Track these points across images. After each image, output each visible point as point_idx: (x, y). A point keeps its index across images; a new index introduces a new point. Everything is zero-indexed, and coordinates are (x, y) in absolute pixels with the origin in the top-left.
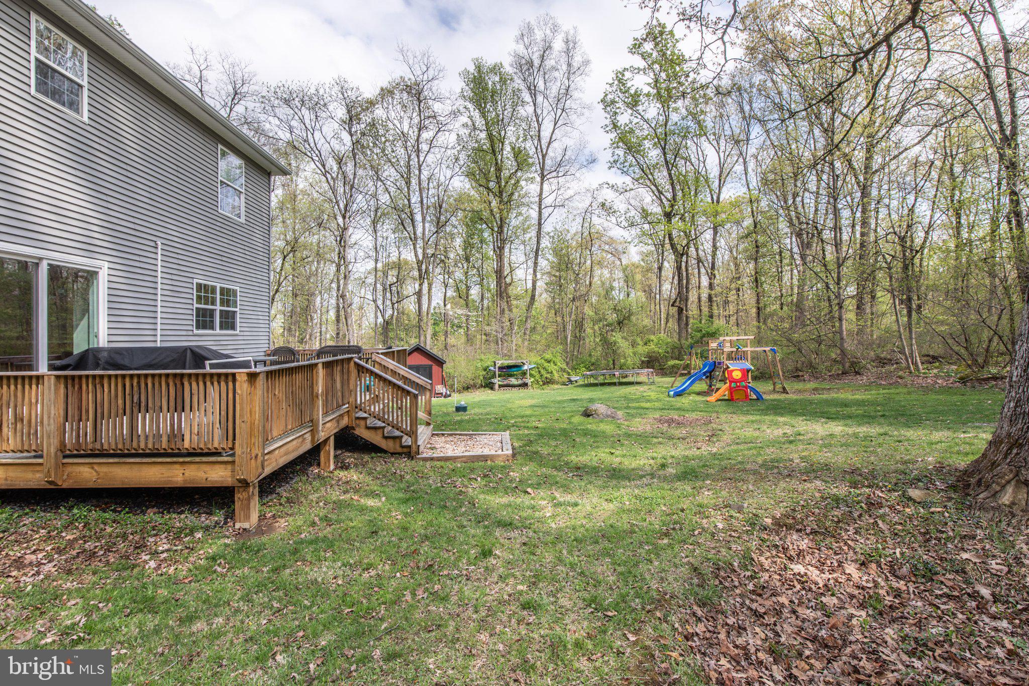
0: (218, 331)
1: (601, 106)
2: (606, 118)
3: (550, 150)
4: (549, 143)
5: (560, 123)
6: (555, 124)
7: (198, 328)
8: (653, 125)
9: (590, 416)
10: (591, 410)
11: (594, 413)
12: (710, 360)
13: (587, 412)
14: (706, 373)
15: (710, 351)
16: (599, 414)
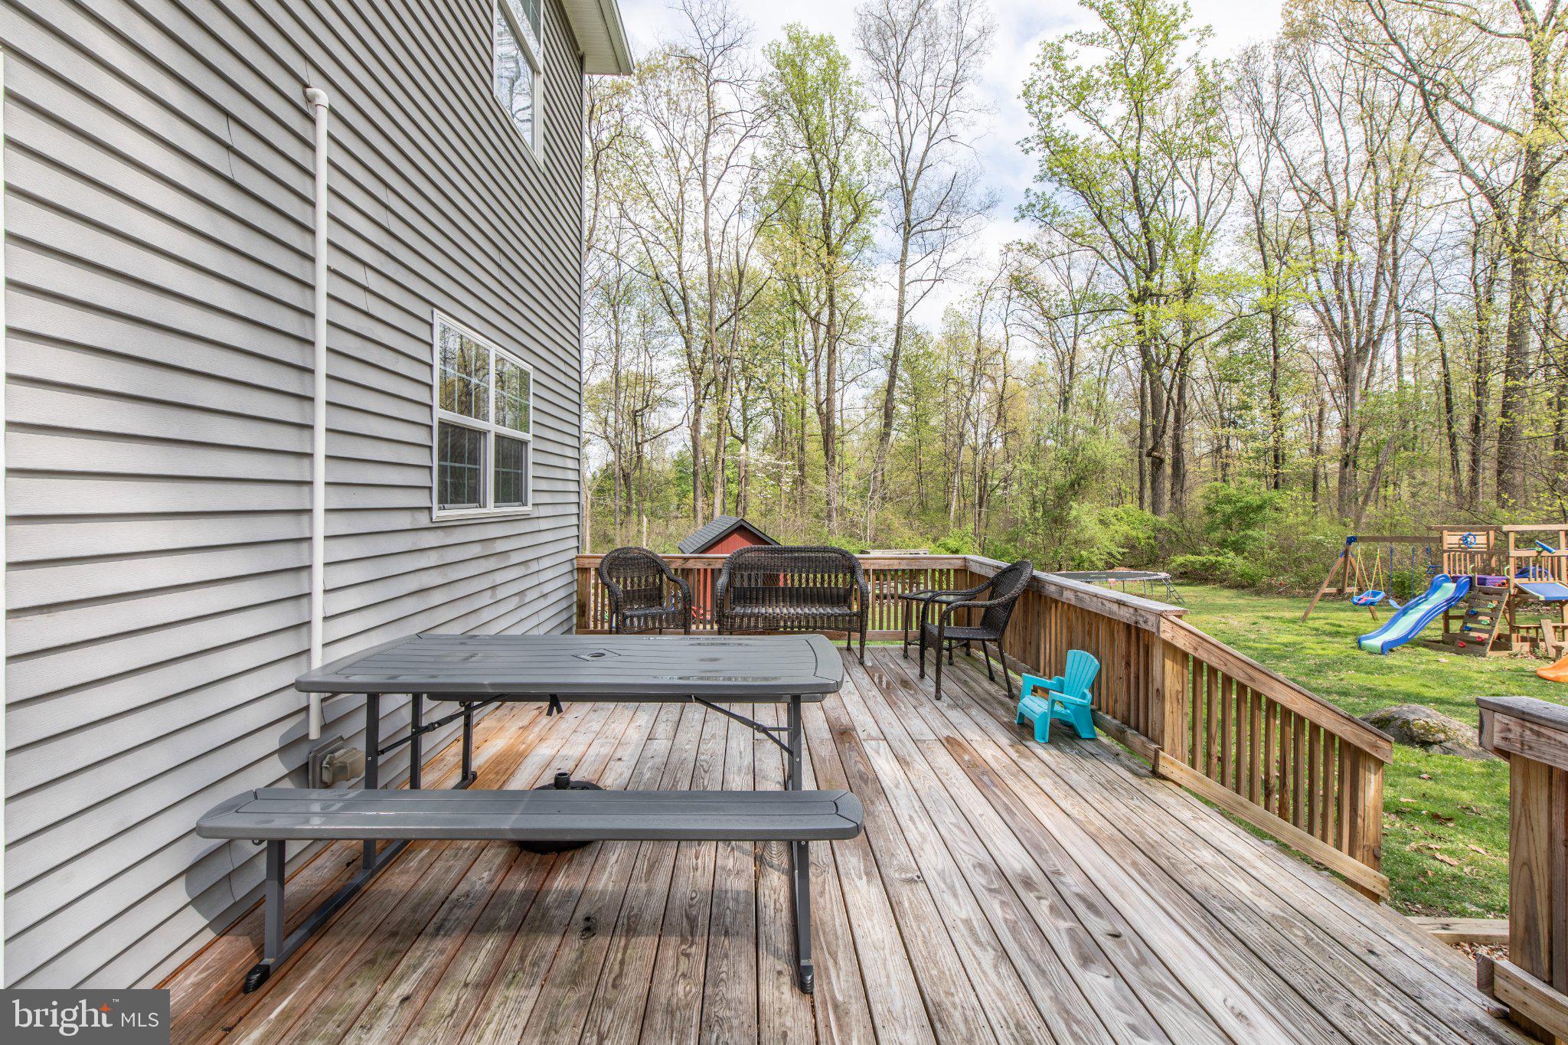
0: (491, 508)
1: (1022, 103)
2: (1031, 124)
3: (920, 183)
4: (919, 173)
5: (938, 137)
6: (930, 139)
7: (443, 500)
8: (1116, 137)
9: (1431, 744)
10: (1427, 729)
11: (1442, 736)
12: (1446, 573)
13: (1410, 729)
14: (1450, 603)
15: (1445, 555)
16: (1462, 741)
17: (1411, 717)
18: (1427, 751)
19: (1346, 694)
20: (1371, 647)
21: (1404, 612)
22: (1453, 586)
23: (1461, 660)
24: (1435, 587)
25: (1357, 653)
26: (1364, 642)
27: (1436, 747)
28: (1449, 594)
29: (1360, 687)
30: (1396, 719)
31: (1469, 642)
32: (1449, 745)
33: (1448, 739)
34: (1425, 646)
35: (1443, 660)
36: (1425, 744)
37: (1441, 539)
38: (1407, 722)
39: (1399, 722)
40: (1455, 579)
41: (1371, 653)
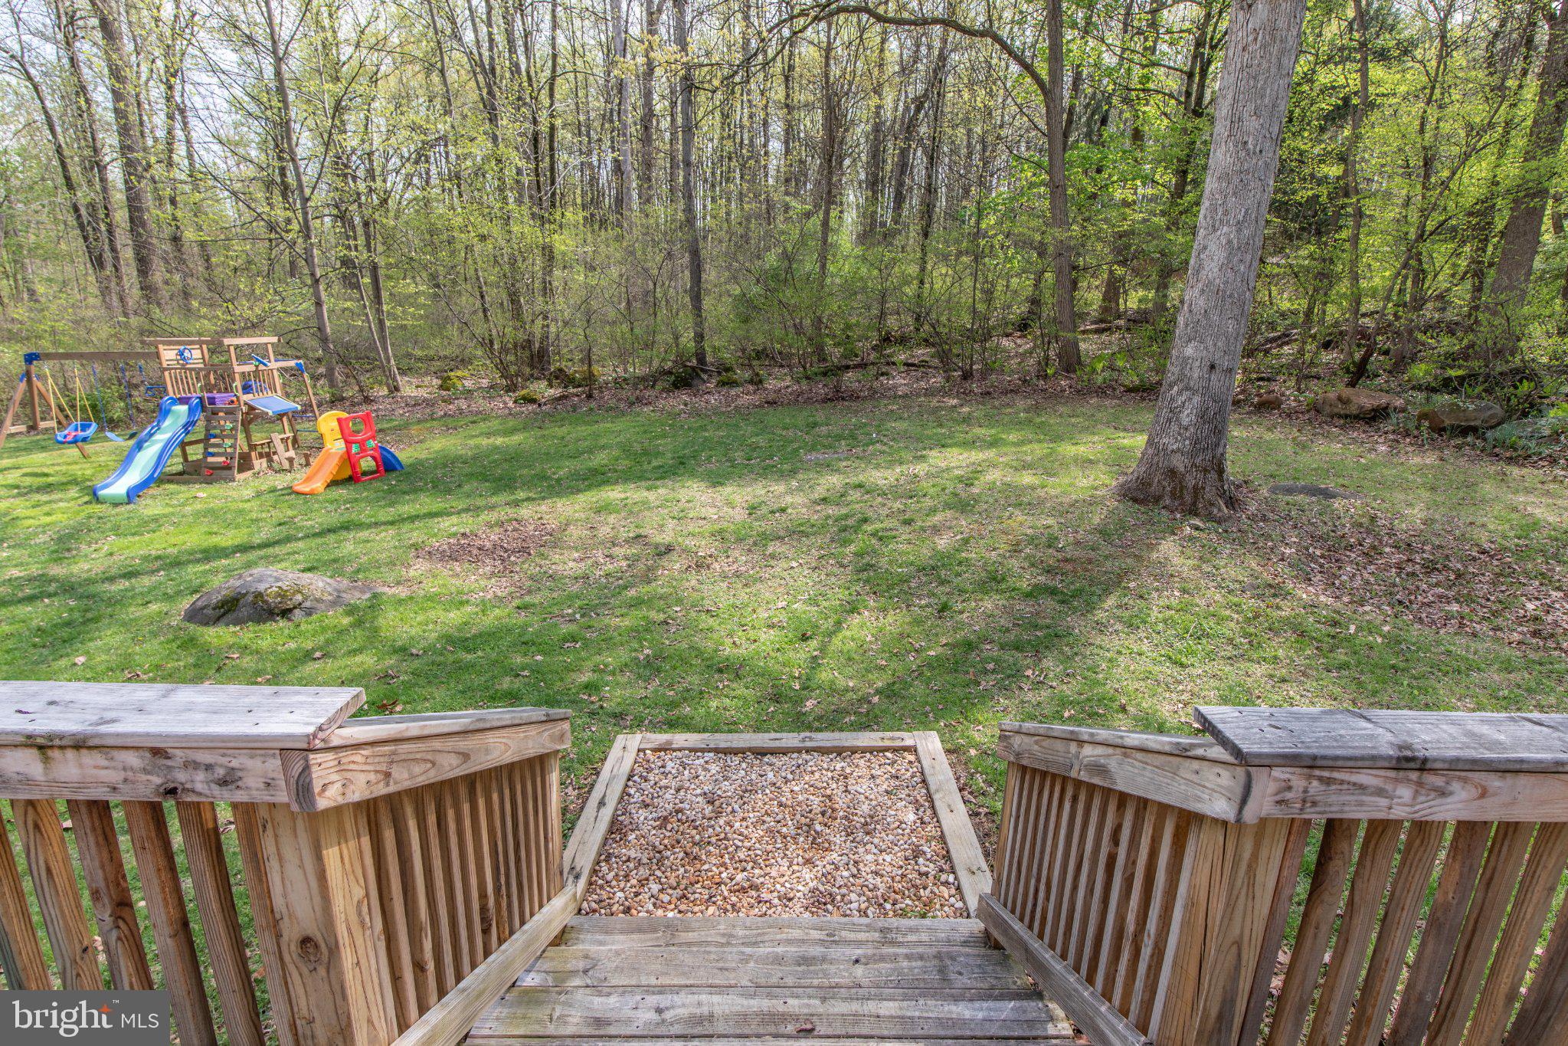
9: (290, 610)
10: (282, 594)
11: (299, 597)
12: (171, 394)
13: (266, 602)
14: (188, 427)
15: (167, 373)
16: (318, 595)
17: (262, 587)
18: (290, 620)
19: (130, 575)
20: (113, 497)
21: (139, 446)
22: (184, 408)
23: (215, 489)
24: (163, 412)
25: (97, 508)
26: (102, 493)
27: (297, 611)
28: (183, 420)
29: (145, 559)
30: (245, 595)
31: (213, 468)
32: (308, 604)
33: (306, 599)
34: (170, 482)
35: (201, 494)
36: (286, 613)
37: (158, 355)
38: (259, 595)
39: (250, 598)
40: (183, 401)
41: (116, 505)
